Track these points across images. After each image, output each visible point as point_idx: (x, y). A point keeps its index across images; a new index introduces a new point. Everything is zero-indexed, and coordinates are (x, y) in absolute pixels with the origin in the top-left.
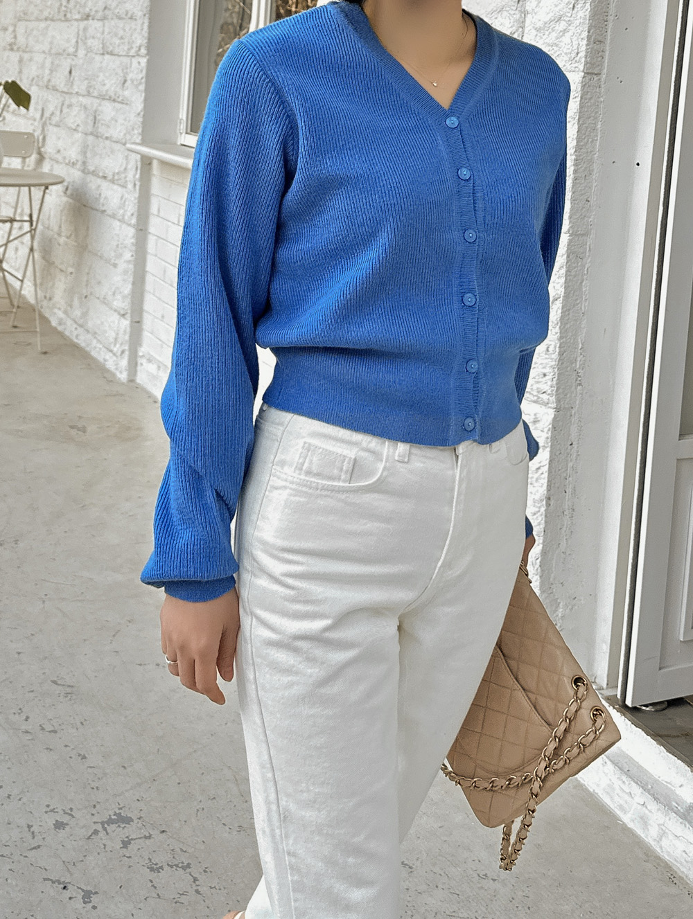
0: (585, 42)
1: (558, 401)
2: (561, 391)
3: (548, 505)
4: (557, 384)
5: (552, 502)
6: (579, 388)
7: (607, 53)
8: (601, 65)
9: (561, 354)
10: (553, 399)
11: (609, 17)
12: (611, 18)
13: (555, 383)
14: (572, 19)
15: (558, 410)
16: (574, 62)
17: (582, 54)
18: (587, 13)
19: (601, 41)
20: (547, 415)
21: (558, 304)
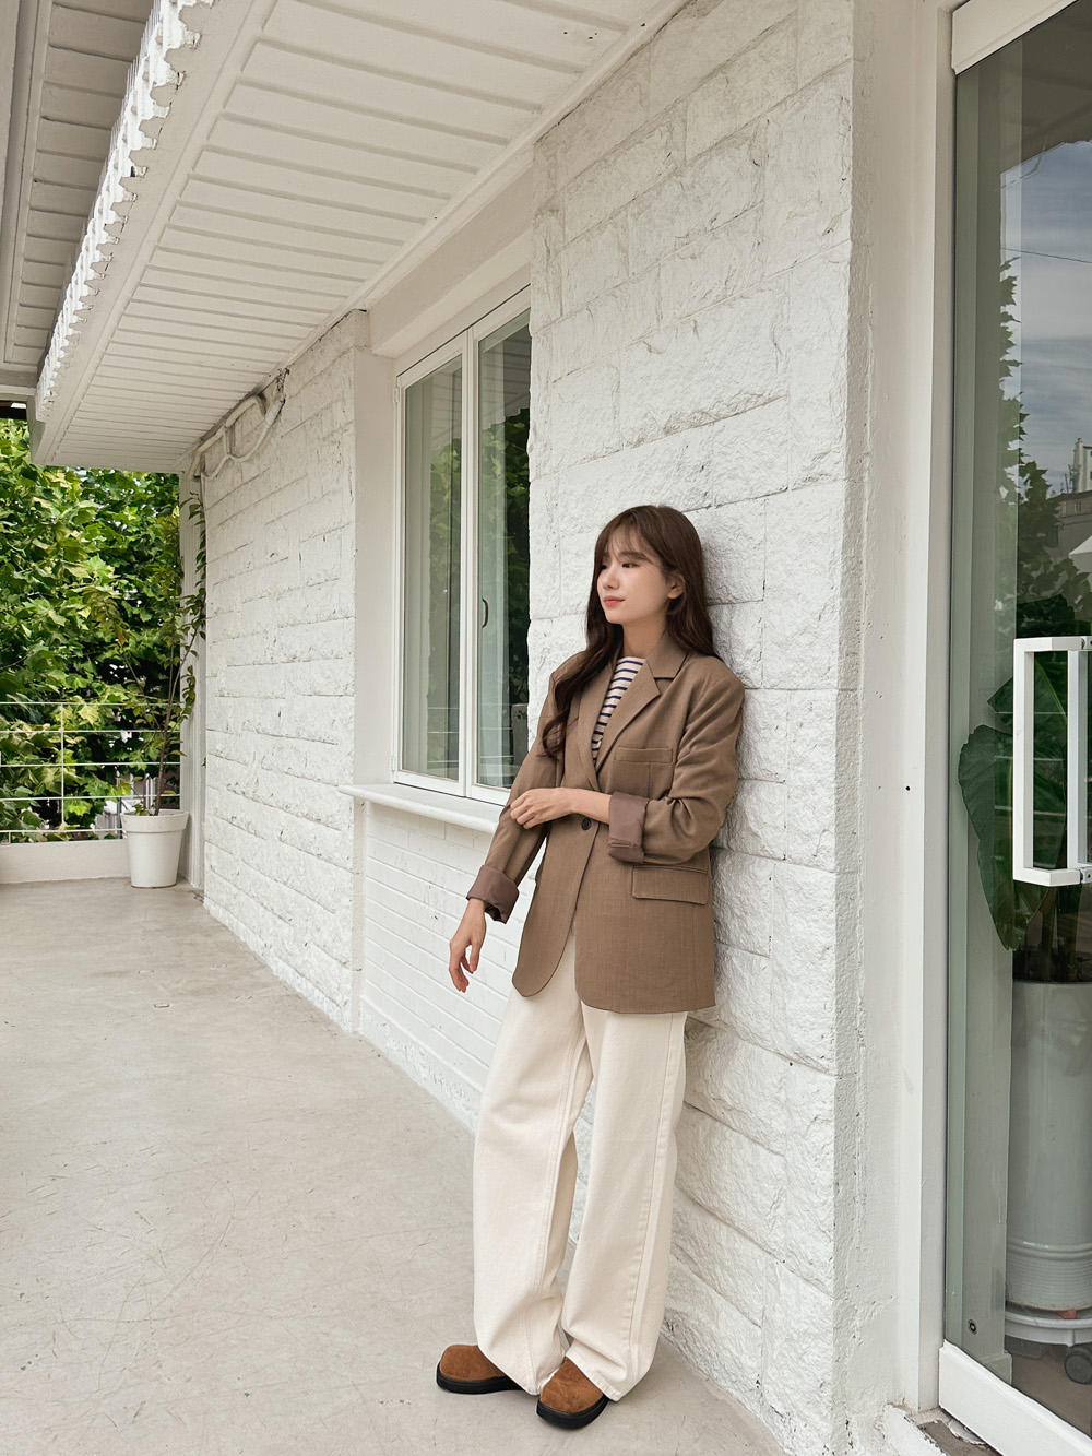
0: (837, 655)
1: (840, 1066)
2: (841, 1054)
3: (839, 1193)
4: (837, 1046)
5: (840, 1188)
6: (862, 1049)
7: (862, 665)
8: (856, 679)
9: (839, 1011)
10: (834, 1065)
11: (862, 626)
12: (863, 627)
13: (834, 1045)
14: (818, 630)
15: (840, 1076)
16: (825, 677)
17: (835, 669)
18: (836, 623)
19: (854, 654)
20: (828, 1084)
21: (831, 953)
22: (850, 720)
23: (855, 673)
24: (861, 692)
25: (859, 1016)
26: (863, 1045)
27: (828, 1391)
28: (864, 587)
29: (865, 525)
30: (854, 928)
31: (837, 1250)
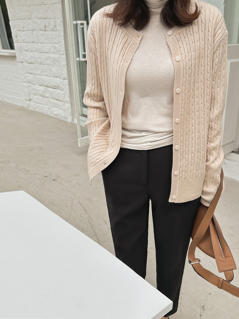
1: (68, 78)
3: (70, 93)
5: (70, 92)
6: (70, 76)
8: (66, 31)
9: (68, 72)
14: (61, 25)
15: (69, 80)
17: (63, 30)
20: (67, 81)
21: (66, 65)
27: (71, 114)
31: (70, 99)
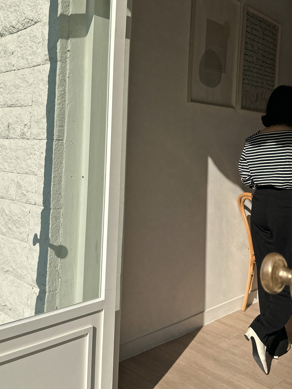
2: (50, 282)
7: (65, 131)
11: (65, 116)
16: (51, 135)
19: (62, 126)
22: (60, 151)
23: (62, 134)
24: (65, 141)
25: (59, 265)
26: (60, 278)
28: (67, 102)
29: (67, 79)
30: (59, 230)
